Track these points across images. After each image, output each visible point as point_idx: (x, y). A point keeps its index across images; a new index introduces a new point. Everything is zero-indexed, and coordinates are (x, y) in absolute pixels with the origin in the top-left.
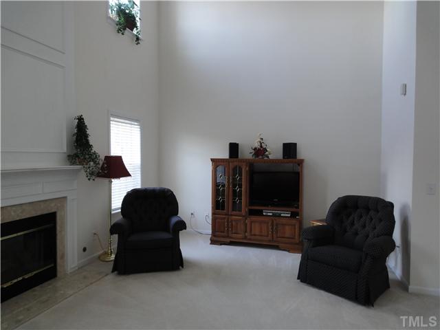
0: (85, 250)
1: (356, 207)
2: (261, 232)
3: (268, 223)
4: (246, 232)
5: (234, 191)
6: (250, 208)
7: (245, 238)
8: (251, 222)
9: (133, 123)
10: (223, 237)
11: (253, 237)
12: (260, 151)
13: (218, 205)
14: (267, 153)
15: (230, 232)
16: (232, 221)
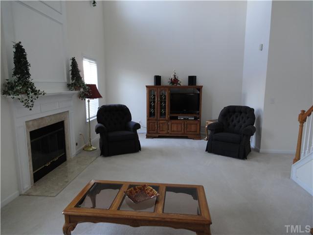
0: (77, 144)
1: (234, 112)
2: (177, 129)
3: (181, 124)
4: (168, 129)
5: (161, 106)
6: (171, 115)
7: (168, 133)
8: (172, 124)
9: (92, 61)
10: (155, 133)
11: (172, 133)
12: (175, 81)
13: (150, 115)
14: (179, 82)
15: (158, 130)
16: (160, 124)
